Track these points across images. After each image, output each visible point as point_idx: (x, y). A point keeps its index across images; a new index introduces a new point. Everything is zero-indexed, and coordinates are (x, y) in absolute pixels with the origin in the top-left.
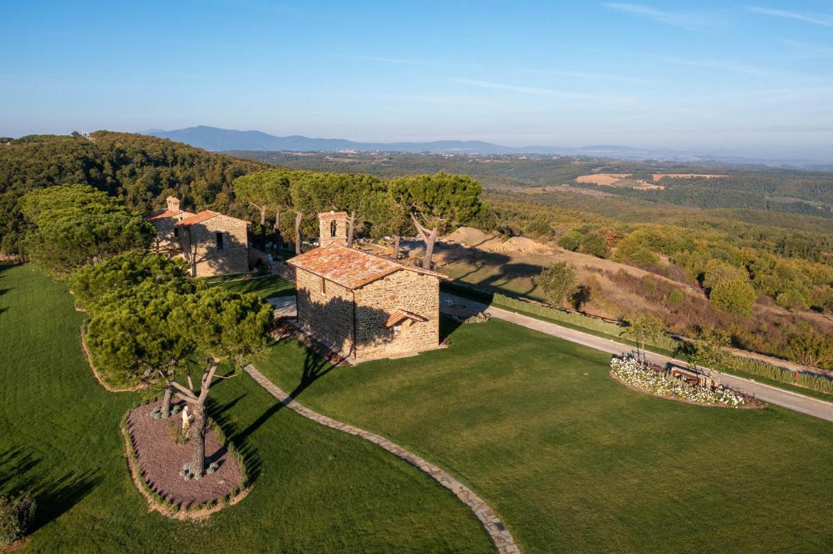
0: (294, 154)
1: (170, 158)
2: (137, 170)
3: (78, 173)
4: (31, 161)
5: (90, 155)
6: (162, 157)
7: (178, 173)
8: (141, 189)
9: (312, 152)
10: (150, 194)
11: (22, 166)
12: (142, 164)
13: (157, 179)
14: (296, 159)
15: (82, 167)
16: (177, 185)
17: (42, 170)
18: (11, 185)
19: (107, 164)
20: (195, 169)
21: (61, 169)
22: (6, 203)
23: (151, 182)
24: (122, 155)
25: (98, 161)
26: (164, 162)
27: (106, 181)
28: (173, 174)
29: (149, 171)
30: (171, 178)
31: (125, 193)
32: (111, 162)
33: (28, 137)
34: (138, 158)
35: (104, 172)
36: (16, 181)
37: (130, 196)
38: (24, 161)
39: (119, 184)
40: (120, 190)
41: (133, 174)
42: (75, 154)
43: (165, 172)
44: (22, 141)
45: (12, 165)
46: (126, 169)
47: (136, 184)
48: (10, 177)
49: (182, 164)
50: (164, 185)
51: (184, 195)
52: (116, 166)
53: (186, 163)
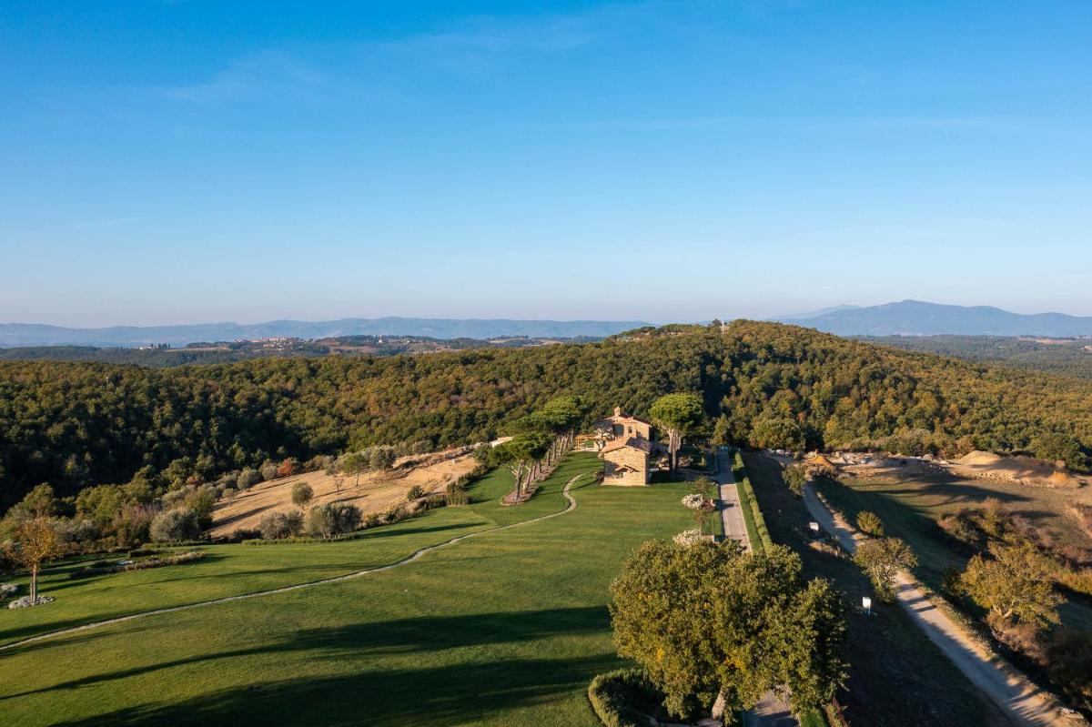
0: (1038, 341)
1: (798, 354)
2: (758, 367)
3: (693, 369)
4: (652, 356)
5: (712, 351)
6: (790, 352)
7: (802, 372)
8: (756, 389)
9: (1067, 339)
10: (764, 394)
11: (643, 362)
12: (767, 360)
13: (777, 378)
14: (1035, 349)
15: (699, 363)
16: (799, 385)
17: (659, 366)
18: (629, 379)
19: (727, 360)
20: (825, 369)
21: (678, 364)
22: (620, 398)
23: (770, 381)
24: (746, 350)
25: (719, 357)
26: (792, 359)
27: (721, 379)
28: (796, 373)
29: (770, 369)
30: (794, 377)
31: (738, 392)
32: (732, 358)
33: (668, 326)
34: (762, 354)
35: (722, 368)
36: (634, 376)
37: (743, 396)
38: (646, 356)
39: (734, 382)
40: (733, 389)
41: (753, 371)
42: (697, 349)
43: (787, 370)
44: (662, 330)
45: (634, 361)
46: (746, 367)
47: (752, 383)
48: (630, 372)
49: (812, 362)
50: (785, 385)
51: (804, 398)
52: (736, 362)
53: (816, 360)
